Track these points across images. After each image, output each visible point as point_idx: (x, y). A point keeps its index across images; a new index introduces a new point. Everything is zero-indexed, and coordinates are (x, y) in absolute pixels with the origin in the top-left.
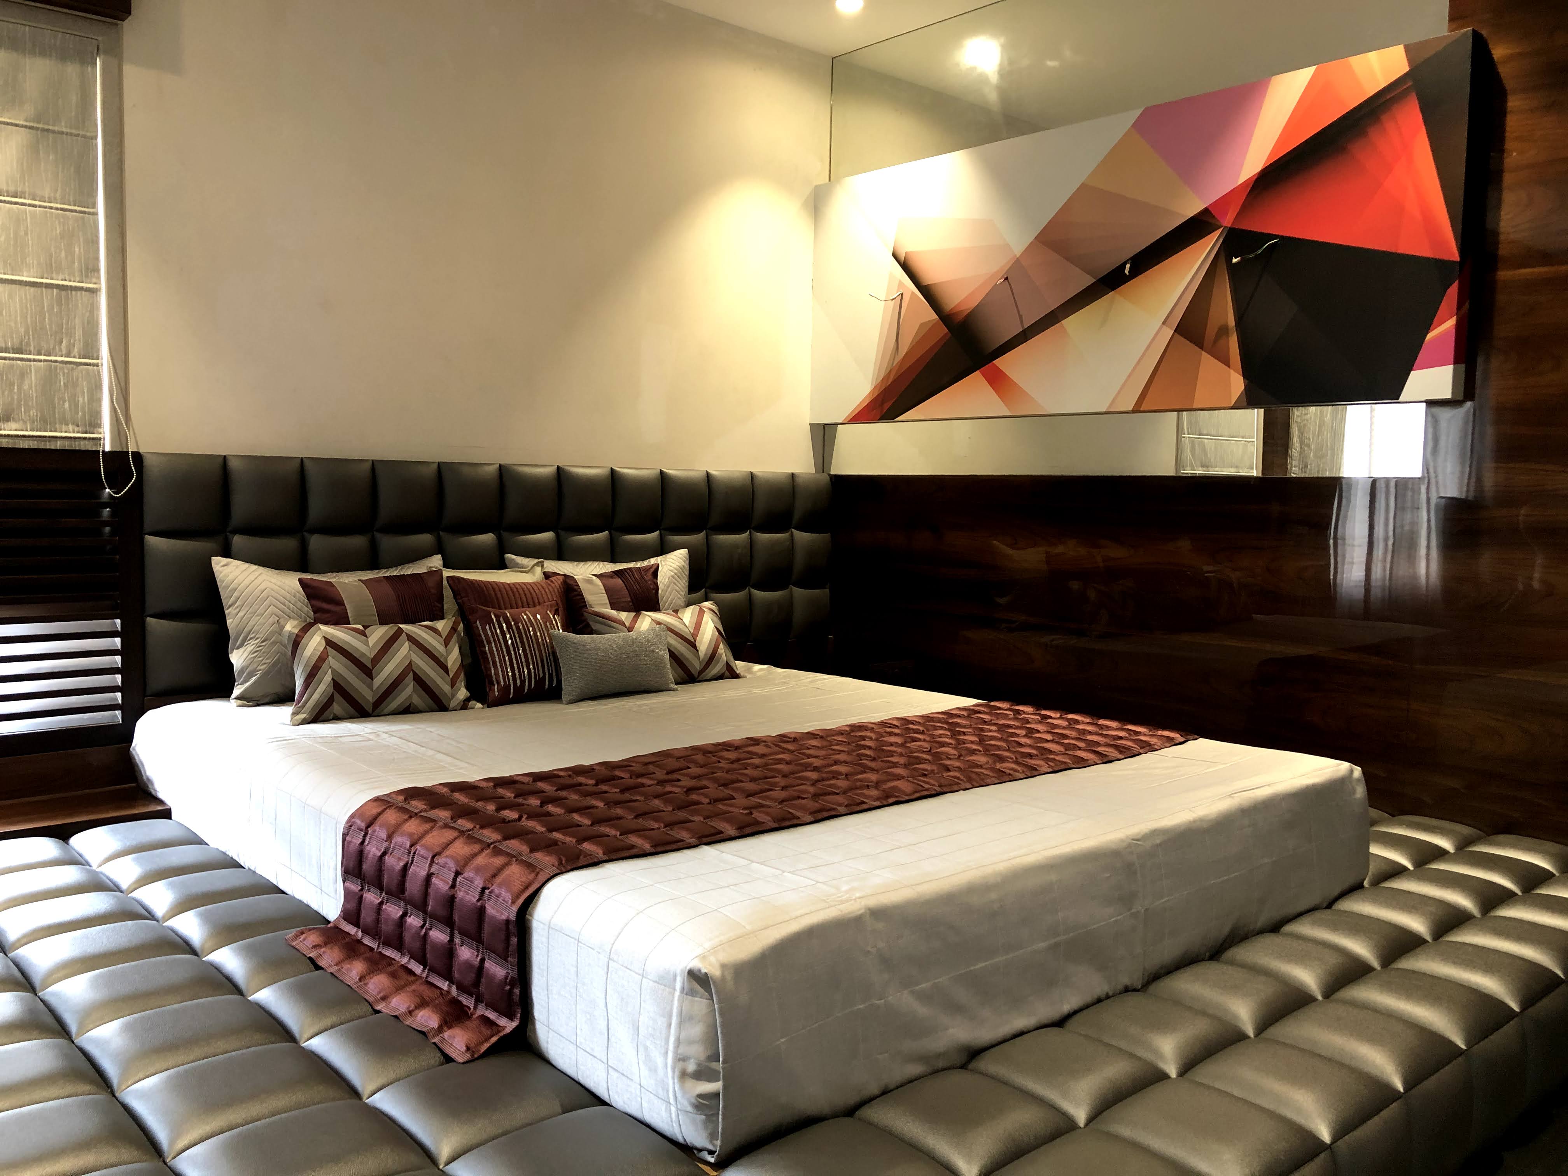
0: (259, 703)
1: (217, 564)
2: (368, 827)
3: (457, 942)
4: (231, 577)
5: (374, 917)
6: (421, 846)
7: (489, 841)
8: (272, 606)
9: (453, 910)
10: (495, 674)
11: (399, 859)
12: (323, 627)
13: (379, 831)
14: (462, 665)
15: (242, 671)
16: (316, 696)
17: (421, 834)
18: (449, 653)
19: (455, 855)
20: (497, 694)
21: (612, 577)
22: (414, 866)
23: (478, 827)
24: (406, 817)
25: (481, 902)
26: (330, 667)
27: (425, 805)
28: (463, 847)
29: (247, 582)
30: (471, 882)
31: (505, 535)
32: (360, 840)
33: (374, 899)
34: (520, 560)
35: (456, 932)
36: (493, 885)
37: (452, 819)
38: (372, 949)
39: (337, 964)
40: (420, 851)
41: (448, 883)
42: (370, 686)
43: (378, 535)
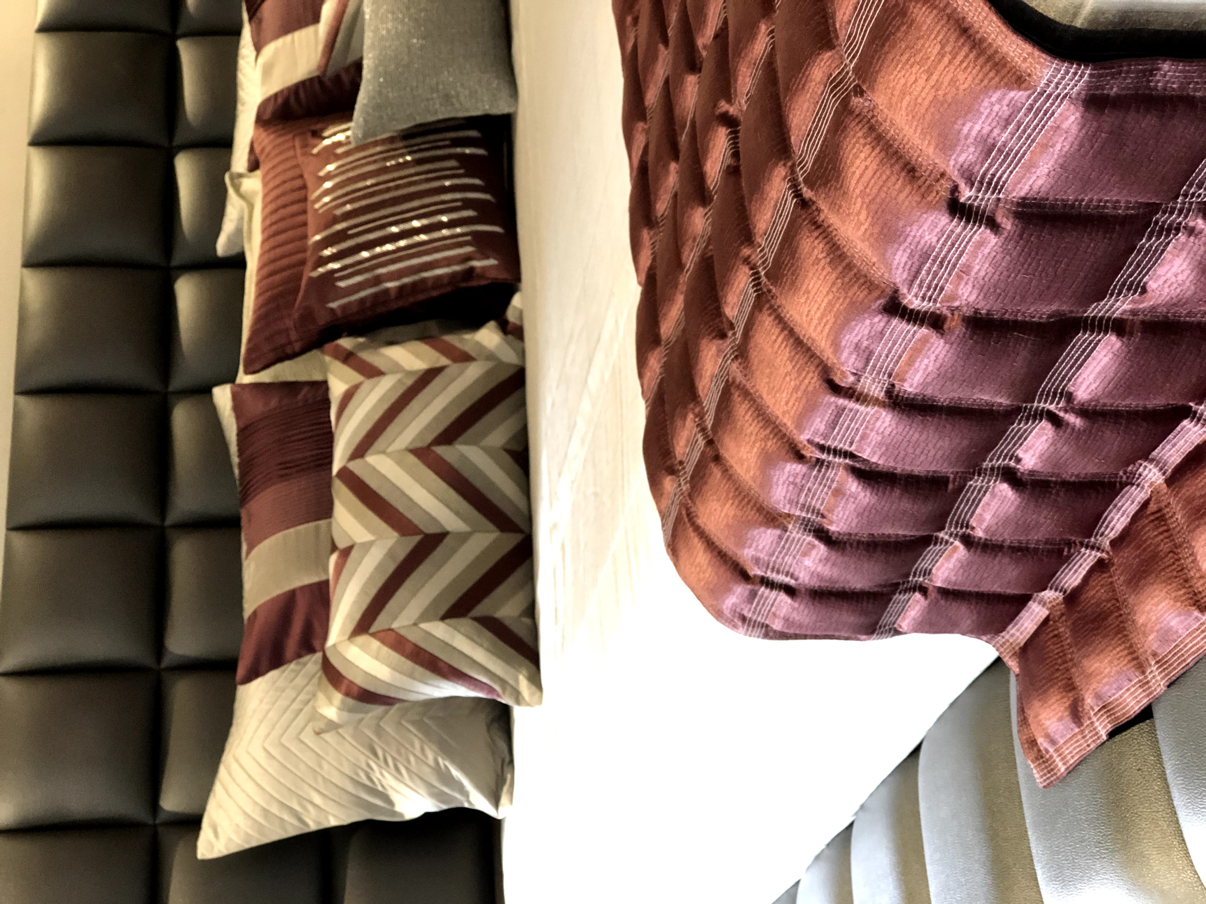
0: (507, 759)
1: (211, 846)
2: (744, 576)
3: (1127, 306)
4: (239, 819)
5: (1006, 560)
6: (800, 426)
7: (791, 203)
8: (302, 737)
9: (1016, 322)
10: (448, 265)
11: (838, 493)
12: (331, 641)
13: (756, 549)
14: (424, 338)
15: (439, 796)
16: (480, 655)
17: (764, 427)
18: (397, 368)
19: (830, 318)
20: (492, 262)
21: (260, 21)
22: (860, 448)
23: (746, 251)
24: (716, 472)
25: (1000, 218)
26: (415, 624)
27: (684, 418)
28: (808, 292)
29: (250, 788)
30: (925, 256)
31: (178, 259)
32: (783, 597)
33: (953, 560)
34: (228, 226)
35: (1094, 311)
36: (943, 175)
37: (723, 336)
38: (1100, 566)
39: (1141, 667)
40: (816, 433)
41: (924, 340)
42: (463, 538)
43: (172, 518)
